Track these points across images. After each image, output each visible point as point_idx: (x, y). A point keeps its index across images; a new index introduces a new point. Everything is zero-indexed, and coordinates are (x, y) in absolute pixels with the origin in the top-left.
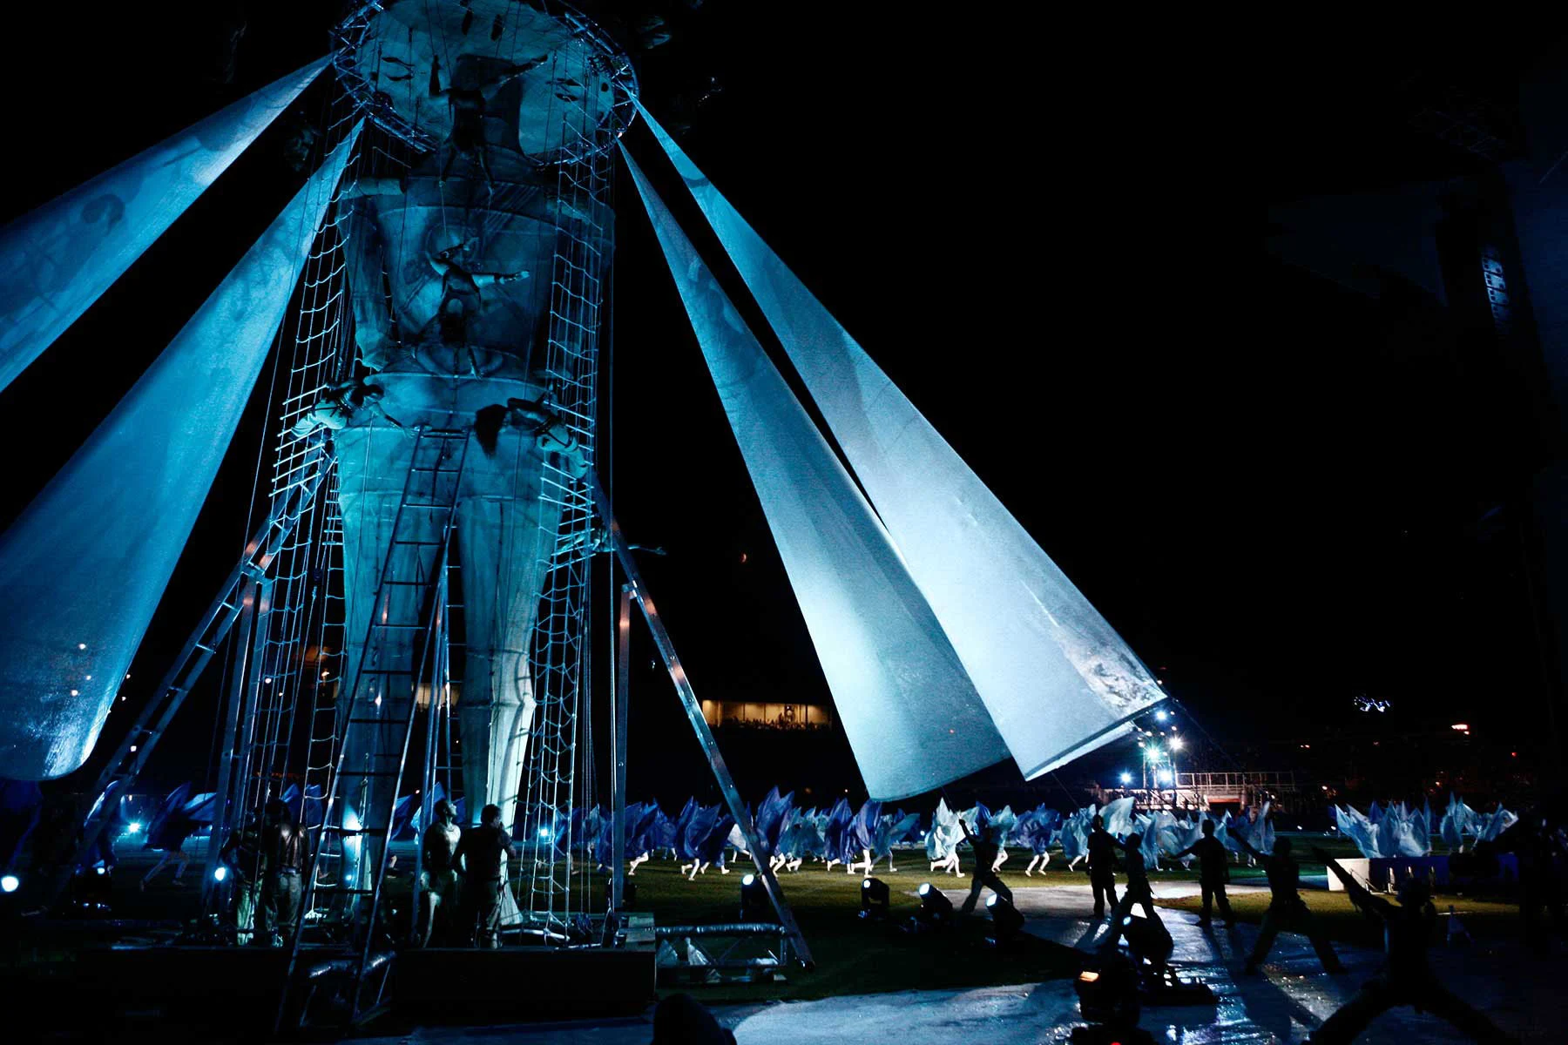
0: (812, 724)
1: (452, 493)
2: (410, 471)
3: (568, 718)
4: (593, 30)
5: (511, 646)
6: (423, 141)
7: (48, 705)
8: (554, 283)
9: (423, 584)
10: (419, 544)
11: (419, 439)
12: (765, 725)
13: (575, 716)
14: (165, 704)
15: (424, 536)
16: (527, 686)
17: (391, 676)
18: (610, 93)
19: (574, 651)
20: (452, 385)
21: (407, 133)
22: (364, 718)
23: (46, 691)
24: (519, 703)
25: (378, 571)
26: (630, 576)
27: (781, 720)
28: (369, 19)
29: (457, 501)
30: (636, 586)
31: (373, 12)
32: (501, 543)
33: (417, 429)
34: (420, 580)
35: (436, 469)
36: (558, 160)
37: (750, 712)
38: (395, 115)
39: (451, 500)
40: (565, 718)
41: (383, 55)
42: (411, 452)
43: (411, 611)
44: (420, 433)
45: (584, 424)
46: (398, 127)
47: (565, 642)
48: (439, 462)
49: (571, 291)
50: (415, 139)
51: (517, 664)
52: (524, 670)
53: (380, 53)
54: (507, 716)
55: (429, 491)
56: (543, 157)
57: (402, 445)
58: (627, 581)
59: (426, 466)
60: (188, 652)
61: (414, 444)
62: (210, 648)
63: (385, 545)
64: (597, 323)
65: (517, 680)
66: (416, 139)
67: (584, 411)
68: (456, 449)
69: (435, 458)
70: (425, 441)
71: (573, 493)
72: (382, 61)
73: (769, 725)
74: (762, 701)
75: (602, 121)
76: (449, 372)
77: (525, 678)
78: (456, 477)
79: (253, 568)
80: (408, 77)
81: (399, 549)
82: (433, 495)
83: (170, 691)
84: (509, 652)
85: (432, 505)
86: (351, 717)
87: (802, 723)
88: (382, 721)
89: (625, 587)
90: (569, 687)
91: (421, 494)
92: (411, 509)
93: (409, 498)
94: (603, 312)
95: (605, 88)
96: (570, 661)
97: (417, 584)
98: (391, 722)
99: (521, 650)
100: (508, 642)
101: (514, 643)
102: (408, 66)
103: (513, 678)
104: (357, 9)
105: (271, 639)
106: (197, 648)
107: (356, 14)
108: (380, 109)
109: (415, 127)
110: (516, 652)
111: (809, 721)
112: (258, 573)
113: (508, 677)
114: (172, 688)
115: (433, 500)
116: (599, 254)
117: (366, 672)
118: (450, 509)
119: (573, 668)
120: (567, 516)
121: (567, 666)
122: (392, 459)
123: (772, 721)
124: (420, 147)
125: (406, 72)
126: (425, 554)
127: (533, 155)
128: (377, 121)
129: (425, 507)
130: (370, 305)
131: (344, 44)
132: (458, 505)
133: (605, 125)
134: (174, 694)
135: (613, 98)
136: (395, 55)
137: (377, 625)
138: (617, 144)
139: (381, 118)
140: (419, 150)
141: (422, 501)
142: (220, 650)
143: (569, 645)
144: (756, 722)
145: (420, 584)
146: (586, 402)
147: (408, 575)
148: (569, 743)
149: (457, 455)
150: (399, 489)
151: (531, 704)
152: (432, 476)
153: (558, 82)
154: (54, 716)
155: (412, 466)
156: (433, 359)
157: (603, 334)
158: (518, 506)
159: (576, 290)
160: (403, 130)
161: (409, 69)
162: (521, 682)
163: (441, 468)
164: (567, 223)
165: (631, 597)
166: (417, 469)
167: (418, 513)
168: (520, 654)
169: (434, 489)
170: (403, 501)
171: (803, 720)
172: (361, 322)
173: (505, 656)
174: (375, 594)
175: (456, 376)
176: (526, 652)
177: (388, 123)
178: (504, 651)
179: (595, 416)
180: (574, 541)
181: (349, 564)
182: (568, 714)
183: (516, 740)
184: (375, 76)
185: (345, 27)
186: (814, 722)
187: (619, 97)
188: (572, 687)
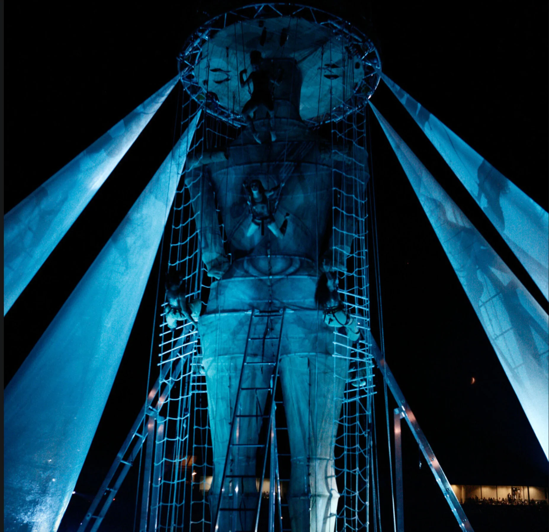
0: (533, 501)
1: (275, 354)
2: (247, 341)
3: (363, 505)
4: (347, 27)
5: (321, 454)
6: (239, 120)
7: (31, 502)
8: (334, 208)
9: (261, 416)
10: (257, 389)
11: (251, 319)
12: (498, 502)
13: (367, 503)
14: (104, 499)
15: (258, 384)
16: (333, 483)
17: (244, 479)
18: (361, 69)
19: (365, 458)
20: (269, 284)
21: (228, 116)
22: (227, 507)
23: (28, 493)
24: (328, 494)
25: (231, 408)
26: (399, 402)
27: (510, 499)
28: (201, 46)
29: (279, 357)
30: (404, 409)
31: (203, 41)
32: (310, 385)
33: (250, 313)
34: (259, 413)
35: (264, 338)
36: (327, 120)
37: (486, 492)
38: (220, 106)
39: (275, 358)
40: (360, 505)
41: (211, 68)
42: (246, 328)
43: (254, 435)
44: (252, 315)
45: (361, 302)
46: (222, 113)
47: (357, 453)
48: (266, 333)
49: (345, 211)
50: (233, 120)
51: (326, 467)
52: (331, 471)
53: (208, 66)
54: (321, 503)
55: (260, 353)
56: (318, 119)
57: (241, 323)
58: (397, 406)
59: (256, 336)
60: (115, 466)
61: (248, 323)
62: (129, 462)
63: (234, 390)
64: (365, 232)
65: (326, 478)
66: (235, 119)
67: (360, 293)
68: (276, 323)
69: (263, 331)
70: (255, 319)
71: (356, 350)
72: (210, 71)
73: (501, 502)
74: (495, 484)
75: (356, 89)
76: (265, 274)
77: (331, 477)
78: (277, 343)
79: (152, 410)
80: (227, 80)
81: (243, 393)
82: (263, 355)
83: (107, 491)
84: (320, 459)
85: (262, 362)
86: (220, 507)
87: (526, 500)
88: (239, 510)
89: (396, 411)
90: (362, 484)
91: (255, 355)
92: (250, 366)
93: (248, 359)
94: (369, 224)
95: (357, 66)
96: (362, 465)
97: (257, 416)
98: (245, 510)
99: (328, 458)
100: (319, 451)
101: (324, 453)
102: (227, 72)
103: (324, 476)
104: (193, 42)
105: (166, 457)
106: (121, 463)
107: (193, 44)
108: (210, 104)
109: (233, 112)
110: (325, 459)
111: (531, 499)
112: (156, 413)
113: (320, 477)
114: (108, 489)
115: (263, 359)
116: (363, 183)
117: (228, 476)
118: (274, 364)
119: (365, 470)
120: (353, 365)
121: (360, 469)
122: (235, 334)
123: (503, 499)
124: (237, 125)
125: (226, 77)
126: (260, 395)
127: (311, 119)
128: (208, 111)
129: (258, 363)
130: (209, 236)
131: (187, 65)
132: (280, 360)
133: (359, 92)
134: (109, 493)
135: (363, 72)
136: (219, 67)
137: (233, 445)
138: (368, 104)
139: (210, 109)
140: (236, 127)
141: (257, 359)
142: (135, 463)
143: (361, 455)
144: (491, 500)
145: (259, 416)
146: (362, 287)
147: (251, 410)
148: (364, 522)
149: (278, 327)
150: (241, 353)
151: (336, 496)
152: (262, 343)
153: (325, 67)
154: (34, 509)
155: (248, 337)
156: (255, 267)
157: (369, 239)
158: (319, 359)
159: (349, 211)
160: (226, 115)
161: (228, 75)
162: (329, 480)
163: (267, 337)
164: (338, 164)
165: (401, 417)
166: (252, 339)
167: (254, 369)
168: (328, 460)
169: (263, 351)
170: (244, 361)
171: (526, 498)
172: (205, 248)
173: (318, 462)
174: (230, 423)
175: (271, 277)
176: (331, 459)
177: (216, 112)
178: (316, 459)
179: (369, 296)
180: (359, 383)
181: (212, 405)
182: (363, 503)
183: (328, 519)
184: (206, 82)
185: (186, 54)
186: (535, 499)
187: (367, 71)
188: (365, 483)
